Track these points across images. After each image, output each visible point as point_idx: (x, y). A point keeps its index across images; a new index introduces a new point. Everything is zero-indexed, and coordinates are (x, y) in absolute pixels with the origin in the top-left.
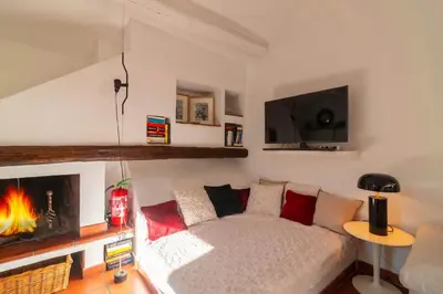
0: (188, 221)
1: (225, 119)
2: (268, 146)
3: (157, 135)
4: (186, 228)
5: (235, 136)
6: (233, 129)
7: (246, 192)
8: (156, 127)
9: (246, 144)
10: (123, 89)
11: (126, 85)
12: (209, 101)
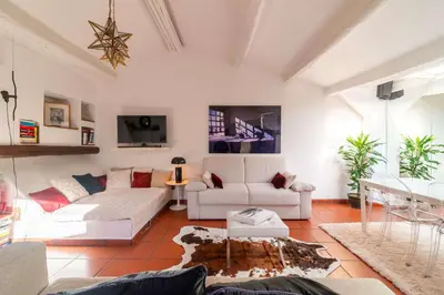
0: (71, 199)
1: (81, 124)
2: (121, 145)
3: (28, 136)
4: (69, 203)
5: (88, 136)
6: (88, 131)
7: (105, 177)
8: (28, 129)
9: (97, 143)
10: (11, 100)
11: (15, 97)
12: (65, 108)
